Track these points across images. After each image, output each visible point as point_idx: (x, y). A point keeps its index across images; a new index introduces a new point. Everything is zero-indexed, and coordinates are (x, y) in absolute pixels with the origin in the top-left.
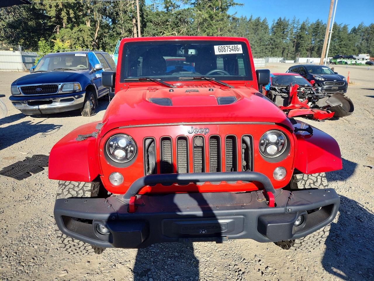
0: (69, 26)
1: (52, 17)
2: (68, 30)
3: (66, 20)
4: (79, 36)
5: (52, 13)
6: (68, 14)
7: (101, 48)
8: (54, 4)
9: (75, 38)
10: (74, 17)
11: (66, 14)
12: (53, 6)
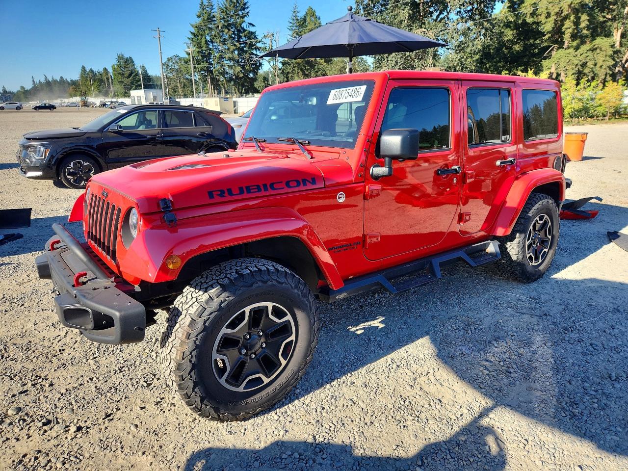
0: (575, 44)
1: (545, 34)
2: (571, 50)
3: (569, 34)
4: (587, 60)
5: (548, 26)
6: (577, 23)
7: (624, 79)
8: (554, 10)
9: (577, 65)
10: (586, 27)
11: (572, 24)
12: (552, 13)
